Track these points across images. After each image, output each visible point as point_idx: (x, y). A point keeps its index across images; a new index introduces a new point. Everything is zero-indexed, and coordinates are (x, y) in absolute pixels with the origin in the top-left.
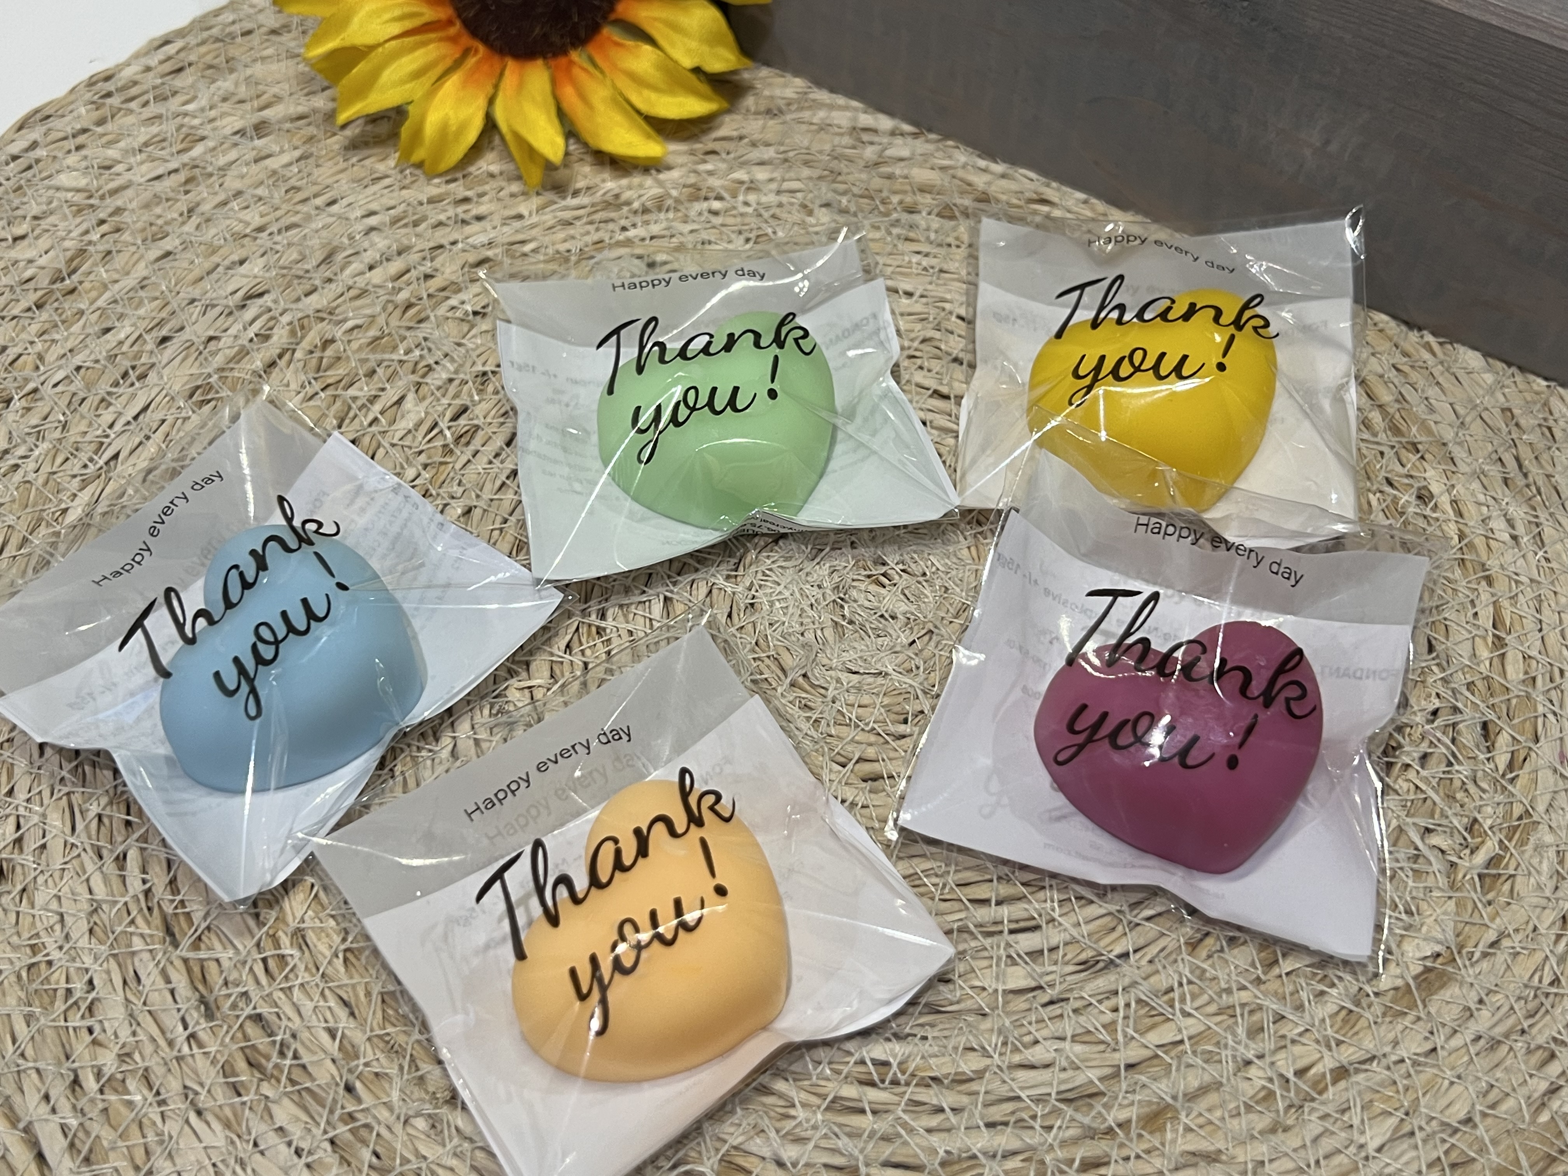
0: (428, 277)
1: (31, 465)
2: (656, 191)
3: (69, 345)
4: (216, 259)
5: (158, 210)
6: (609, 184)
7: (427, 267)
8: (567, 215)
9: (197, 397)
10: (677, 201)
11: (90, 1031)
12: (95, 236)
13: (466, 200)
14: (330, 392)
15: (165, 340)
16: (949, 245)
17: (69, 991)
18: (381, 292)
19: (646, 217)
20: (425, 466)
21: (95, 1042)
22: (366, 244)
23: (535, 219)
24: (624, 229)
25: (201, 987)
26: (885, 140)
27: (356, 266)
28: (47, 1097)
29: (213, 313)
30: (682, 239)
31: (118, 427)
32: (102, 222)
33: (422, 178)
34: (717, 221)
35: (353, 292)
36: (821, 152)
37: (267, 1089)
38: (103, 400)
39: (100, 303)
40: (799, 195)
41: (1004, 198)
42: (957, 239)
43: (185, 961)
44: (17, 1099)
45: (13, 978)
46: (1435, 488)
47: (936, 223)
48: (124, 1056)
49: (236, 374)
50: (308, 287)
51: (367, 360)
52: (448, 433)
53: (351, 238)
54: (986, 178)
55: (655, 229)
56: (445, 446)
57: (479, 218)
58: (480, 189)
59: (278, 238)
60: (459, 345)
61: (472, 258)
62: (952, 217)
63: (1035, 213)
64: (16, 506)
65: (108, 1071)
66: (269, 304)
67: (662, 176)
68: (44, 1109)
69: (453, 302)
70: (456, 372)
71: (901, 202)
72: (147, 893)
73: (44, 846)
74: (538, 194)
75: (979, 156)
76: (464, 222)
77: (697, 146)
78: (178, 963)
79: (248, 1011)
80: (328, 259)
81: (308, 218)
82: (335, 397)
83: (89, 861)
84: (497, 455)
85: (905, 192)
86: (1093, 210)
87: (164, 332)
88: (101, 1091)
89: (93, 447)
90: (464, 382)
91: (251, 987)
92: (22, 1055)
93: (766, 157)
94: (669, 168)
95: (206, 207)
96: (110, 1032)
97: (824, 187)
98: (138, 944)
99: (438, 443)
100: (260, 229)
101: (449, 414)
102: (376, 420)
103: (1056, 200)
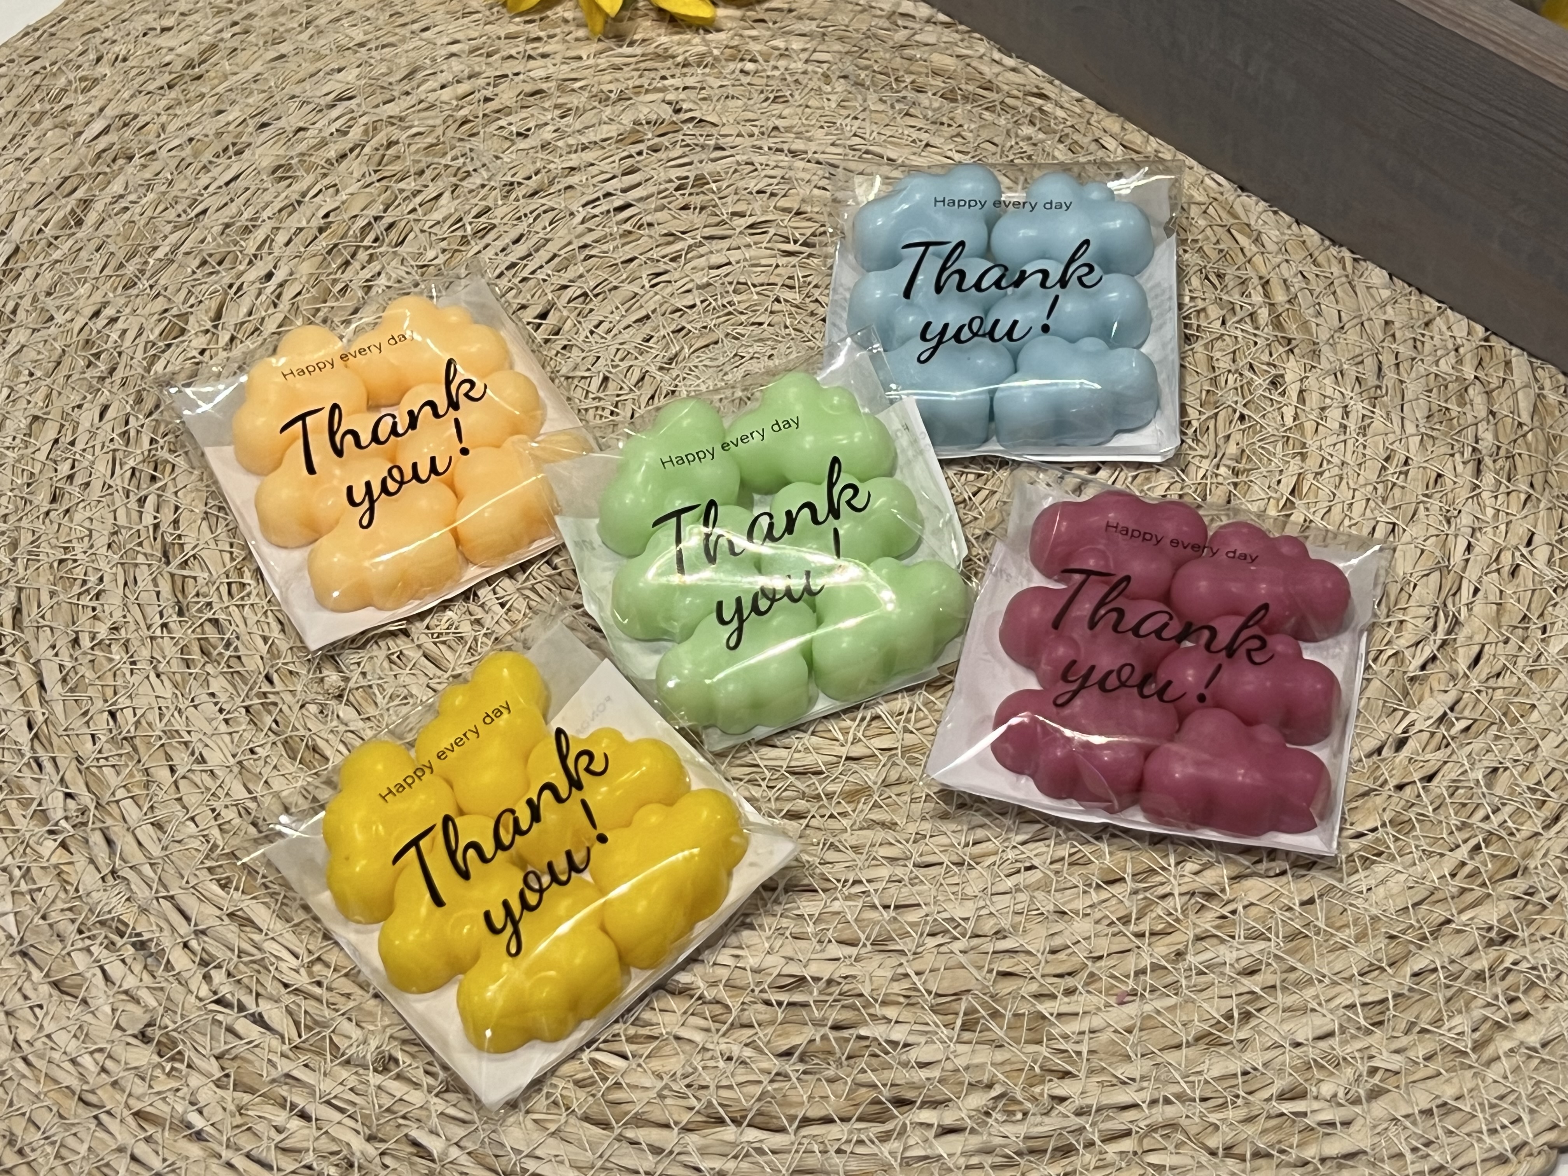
0: (487, 100)
1: (138, 210)
2: (702, 49)
3: (188, 120)
4: (319, 64)
5: (282, 19)
6: (665, 39)
7: (488, 93)
8: (619, 61)
9: (279, 174)
10: (716, 59)
11: (94, 609)
12: (227, 35)
13: (538, 39)
14: (384, 183)
15: (264, 125)
16: (942, 124)
17: (84, 582)
18: (446, 107)
19: (685, 70)
20: (444, 251)
21: (94, 617)
22: (445, 67)
23: (591, 61)
24: (664, 78)
25: (180, 596)
26: (917, 26)
27: (432, 84)
28: (54, 647)
29: (307, 108)
30: (711, 92)
31: (211, 189)
32: (235, 24)
33: (506, 18)
34: (745, 80)
35: (422, 106)
36: (857, 31)
37: (209, 668)
38: (205, 167)
39: (220, 89)
40: (825, 66)
41: (1006, 88)
42: (952, 119)
43: (172, 575)
44: (33, 644)
45: (47, 566)
46: (1288, 378)
47: (937, 102)
48: (115, 629)
49: (313, 159)
50: (387, 97)
51: (419, 161)
52: (469, 228)
53: (434, 60)
54: (997, 69)
55: (690, 81)
56: (463, 237)
57: (544, 56)
58: (552, 32)
59: (374, 53)
60: (497, 158)
61: (529, 88)
62: (954, 100)
63: (1031, 104)
64: (119, 238)
65: (99, 637)
66: (353, 107)
67: (709, 37)
68: (51, 652)
69: (502, 123)
70: (489, 180)
71: (913, 82)
72: (156, 527)
73: (88, 484)
74: (599, 40)
75: (999, 50)
76: (530, 57)
77: (749, 13)
78: (167, 576)
79: (210, 615)
80: (409, 76)
81: (403, 40)
82: (387, 188)
83: (119, 498)
84: (503, 250)
85: (919, 74)
86: (1083, 108)
87: (265, 119)
88: (92, 648)
89: (188, 202)
90: (493, 188)
91: (215, 599)
92: (43, 617)
93: (806, 30)
94: (719, 30)
95: (322, 21)
96: (107, 612)
97: (848, 60)
98: (141, 559)
99: (459, 233)
100: (361, 45)
101: (474, 212)
102: (414, 210)
103: (1052, 95)
